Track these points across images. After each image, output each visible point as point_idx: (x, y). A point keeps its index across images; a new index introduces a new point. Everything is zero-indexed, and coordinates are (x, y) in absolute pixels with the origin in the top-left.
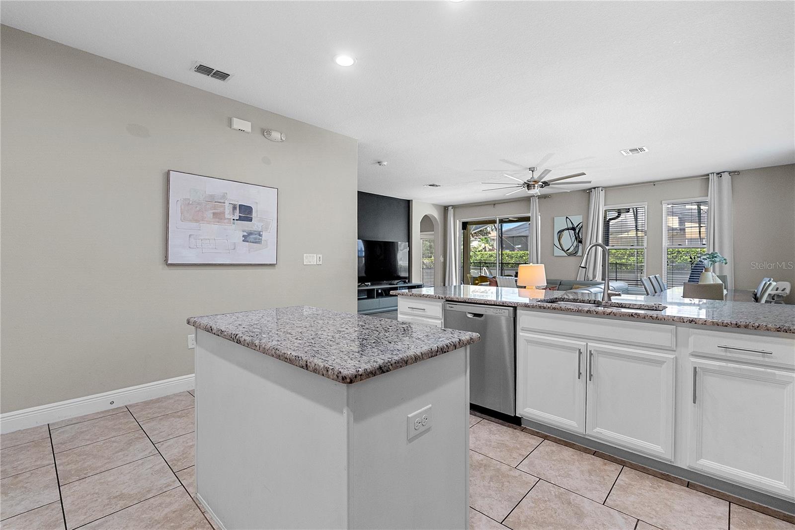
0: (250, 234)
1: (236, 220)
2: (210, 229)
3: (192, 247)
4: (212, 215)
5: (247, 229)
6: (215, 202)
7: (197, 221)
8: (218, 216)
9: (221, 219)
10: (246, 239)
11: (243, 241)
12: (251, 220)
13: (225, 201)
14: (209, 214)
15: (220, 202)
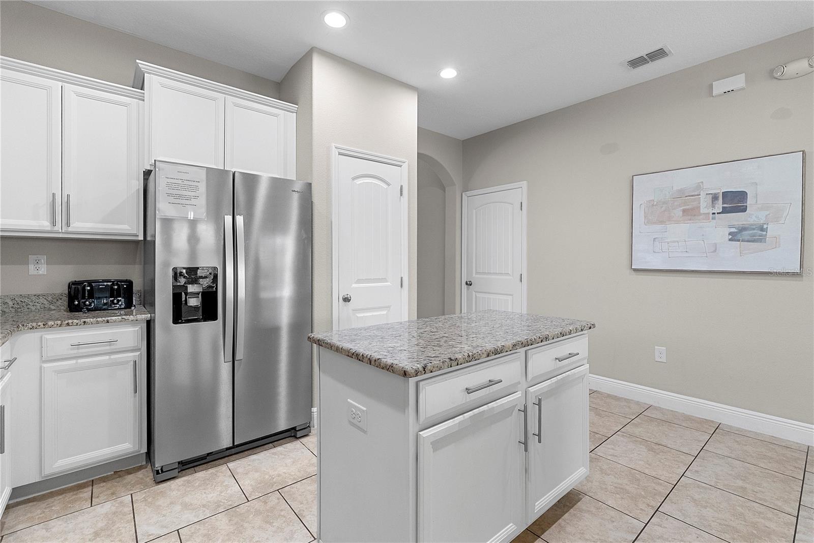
0: (743, 229)
1: (718, 213)
2: (679, 230)
3: (656, 251)
4: (682, 213)
5: (736, 223)
6: (686, 197)
7: (662, 222)
8: (691, 213)
9: (695, 215)
10: (734, 237)
11: (730, 240)
12: (744, 209)
13: (700, 192)
14: (678, 212)
15: (692, 196)
